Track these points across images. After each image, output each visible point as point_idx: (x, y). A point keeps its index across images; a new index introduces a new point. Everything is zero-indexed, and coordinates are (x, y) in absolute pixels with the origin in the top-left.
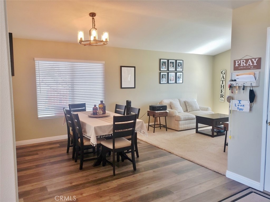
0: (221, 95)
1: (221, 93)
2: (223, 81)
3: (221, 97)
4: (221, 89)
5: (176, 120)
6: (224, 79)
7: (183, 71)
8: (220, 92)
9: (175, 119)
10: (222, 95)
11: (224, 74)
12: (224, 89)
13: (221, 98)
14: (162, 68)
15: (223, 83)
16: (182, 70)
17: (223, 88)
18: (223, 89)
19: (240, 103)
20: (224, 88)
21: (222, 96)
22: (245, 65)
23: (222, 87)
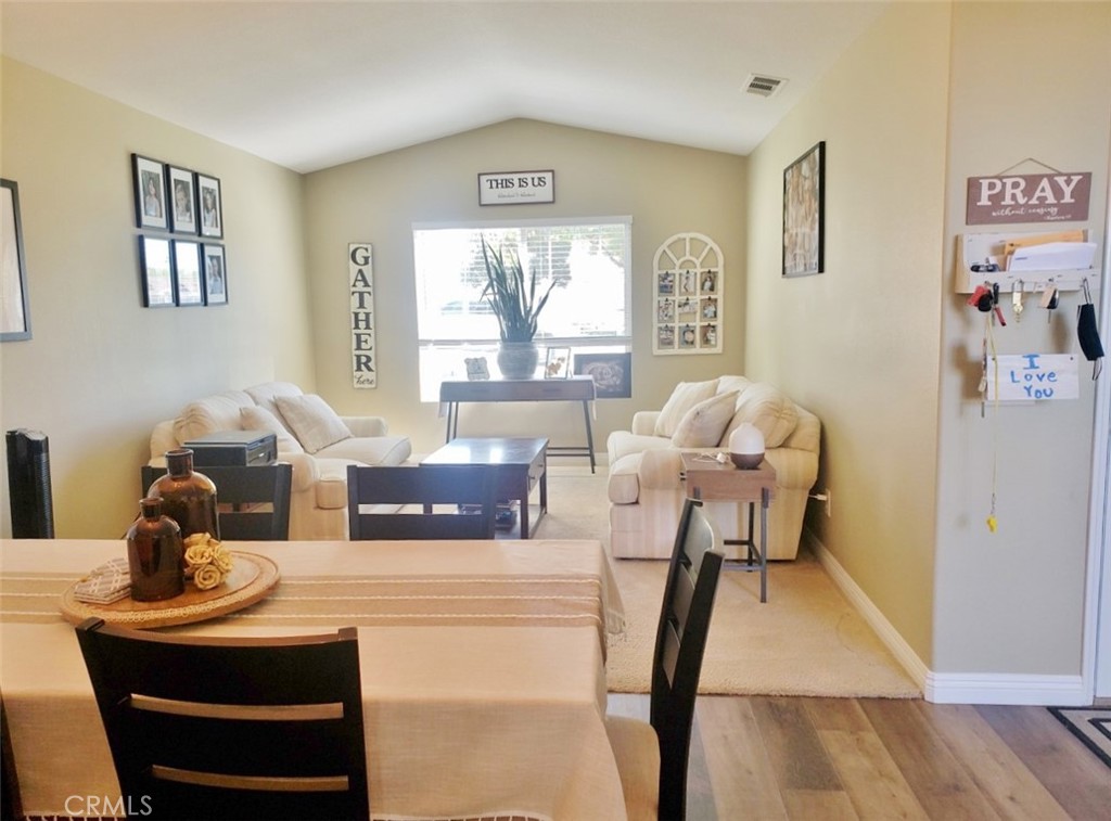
0: (358, 357)
1: (359, 348)
2: (361, 295)
3: (359, 369)
4: (358, 331)
5: (319, 507)
6: (366, 285)
7: (222, 237)
8: (354, 346)
9: (312, 504)
10: (364, 360)
11: (366, 263)
12: (371, 332)
13: (359, 373)
14: (146, 214)
15: (362, 305)
16: (219, 234)
17: (368, 327)
18: (368, 331)
19: (1032, 366)
20: (372, 326)
21: (366, 364)
22: (1022, 200)
23: (362, 325)
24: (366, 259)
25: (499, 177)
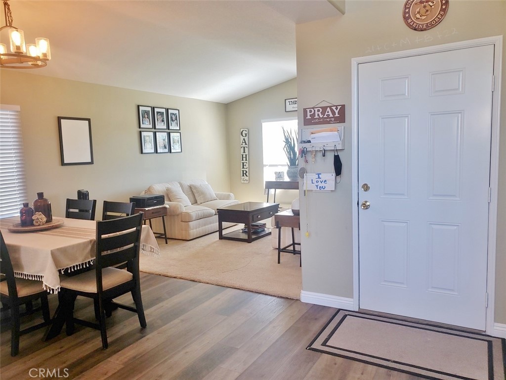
0: (243, 171)
1: (243, 168)
2: (244, 148)
3: (243, 176)
4: (243, 162)
5: (182, 221)
6: (246, 144)
7: (180, 130)
8: (242, 167)
9: (180, 220)
10: (245, 172)
11: (246, 136)
12: (247, 162)
13: (243, 177)
14: (143, 124)
15: (244, 152)
16: (179, 129)
17: (246, 160)
18: (246, 162)
19: (319, 178)
20: (247, 159)
21: (245, 174)
22: (321, 116)
23: (244, 159)
24: (246, 134)
25: (293, 100)
